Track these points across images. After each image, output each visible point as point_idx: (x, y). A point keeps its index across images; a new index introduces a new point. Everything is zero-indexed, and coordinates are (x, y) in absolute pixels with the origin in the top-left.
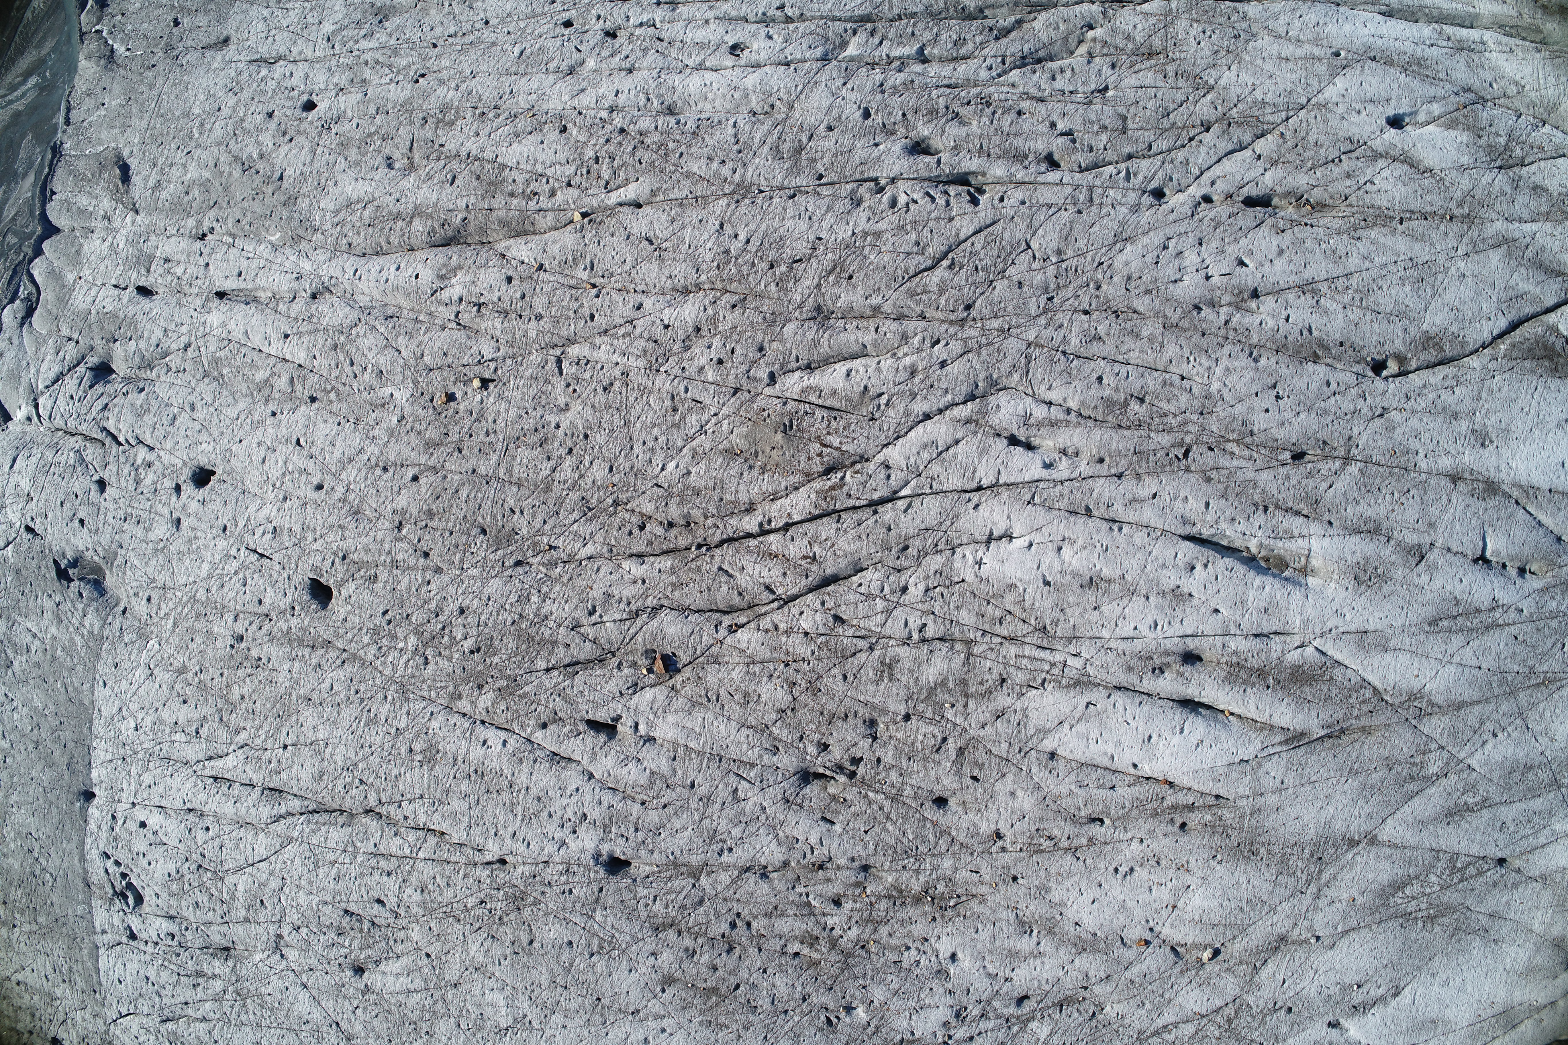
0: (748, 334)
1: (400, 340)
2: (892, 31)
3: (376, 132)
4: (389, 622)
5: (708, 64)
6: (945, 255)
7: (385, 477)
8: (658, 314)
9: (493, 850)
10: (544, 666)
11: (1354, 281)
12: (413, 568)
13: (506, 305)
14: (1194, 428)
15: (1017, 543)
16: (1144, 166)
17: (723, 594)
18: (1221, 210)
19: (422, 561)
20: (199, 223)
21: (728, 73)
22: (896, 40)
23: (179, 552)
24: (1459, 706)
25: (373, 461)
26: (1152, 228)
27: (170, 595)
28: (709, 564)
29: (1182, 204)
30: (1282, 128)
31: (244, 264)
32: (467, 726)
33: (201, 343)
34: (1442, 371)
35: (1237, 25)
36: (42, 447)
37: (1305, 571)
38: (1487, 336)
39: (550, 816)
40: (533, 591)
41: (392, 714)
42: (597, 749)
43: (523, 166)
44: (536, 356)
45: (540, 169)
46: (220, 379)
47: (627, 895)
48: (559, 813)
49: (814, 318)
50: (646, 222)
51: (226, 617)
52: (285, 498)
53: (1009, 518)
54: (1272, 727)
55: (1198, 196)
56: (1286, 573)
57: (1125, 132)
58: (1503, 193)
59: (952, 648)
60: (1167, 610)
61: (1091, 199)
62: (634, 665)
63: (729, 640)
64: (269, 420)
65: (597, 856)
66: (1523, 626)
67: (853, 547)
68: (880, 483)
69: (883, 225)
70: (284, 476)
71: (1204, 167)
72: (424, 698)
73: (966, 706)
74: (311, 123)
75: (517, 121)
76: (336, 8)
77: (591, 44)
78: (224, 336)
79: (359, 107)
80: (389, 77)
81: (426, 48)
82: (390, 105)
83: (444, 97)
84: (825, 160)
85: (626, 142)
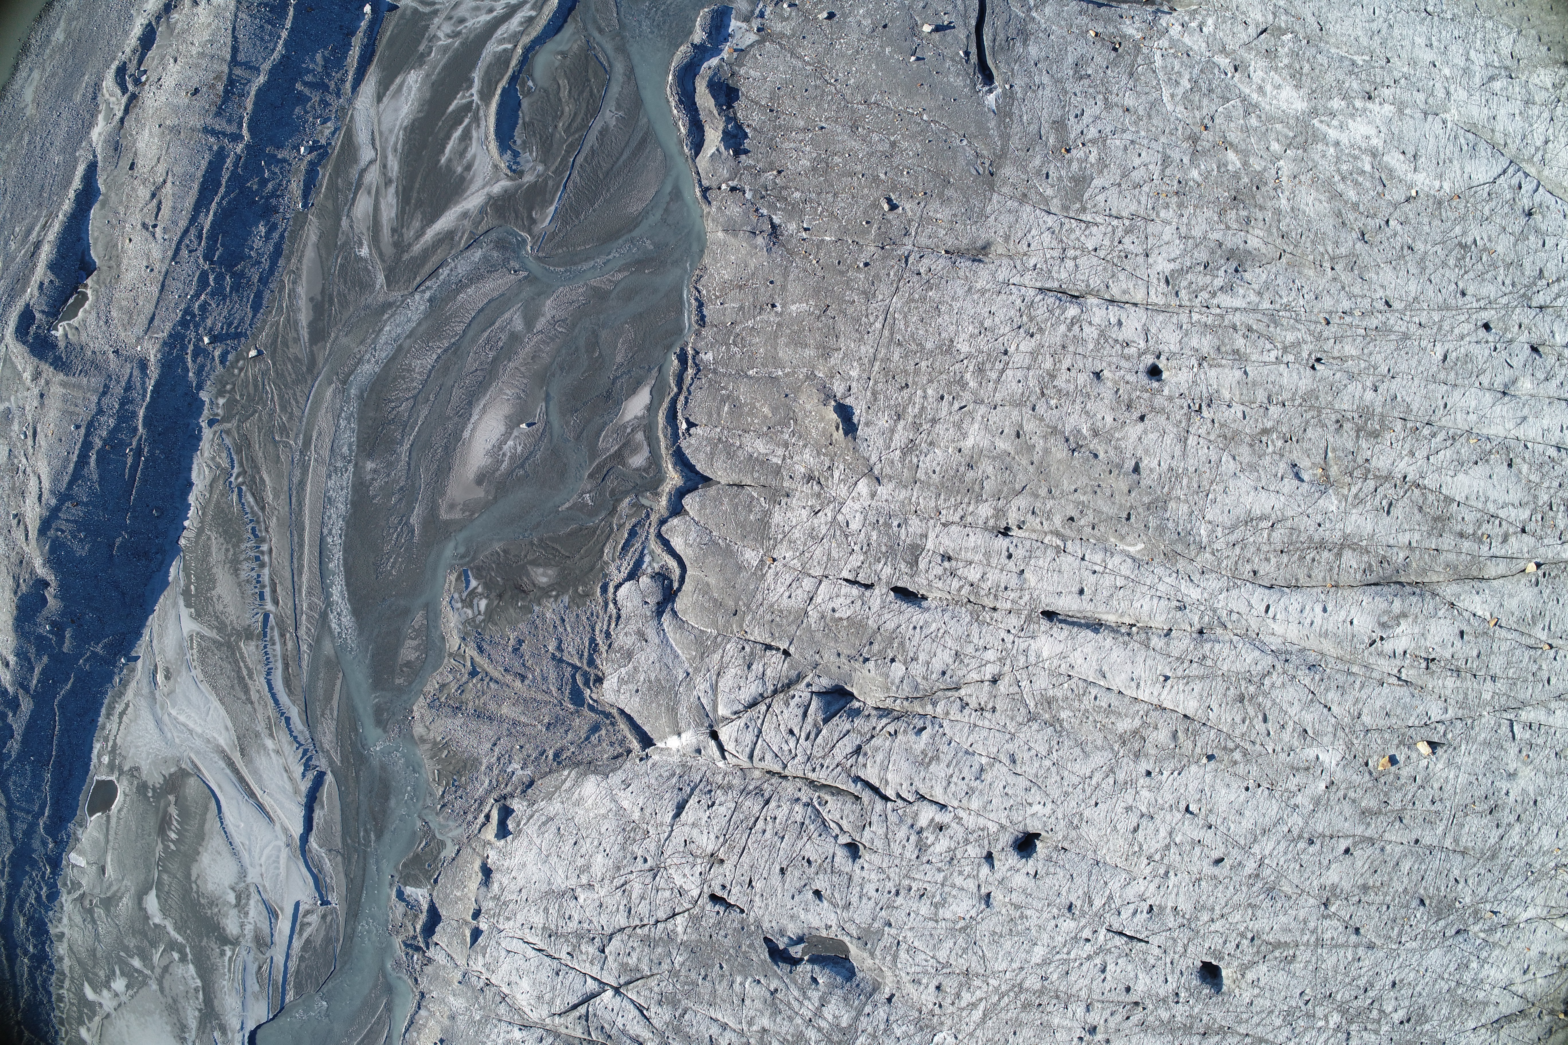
1: (1331, 695)
3: (1275, 429)
4: (1308, 1001)
7: (1311, 850)
13: (1461, 663)
19: (1352, 936)
20: (1000, 513)
23: (995, 933)
25: (1298, 831)
27: (977, 982)
31: (1088, 580)
33: (1022, 674)
40: (1473, 958)
43: (1473, 502)
44: (1488, 719)
45: (1492, 508)
46: (1055, 722)
51: (1076, 1007)
52: (1168, 872)
64: (1143, 780)
70: (1166, 845)
74: (1170, 399)
75: (1458, 445)
76: (1166, 237)
77: (1522, 358)
78: (1063, 670)
79: (1241, 389)
80: (1274, 354)
81: (1316, 322)
82: (1286, 395)
83: (1361, 398)
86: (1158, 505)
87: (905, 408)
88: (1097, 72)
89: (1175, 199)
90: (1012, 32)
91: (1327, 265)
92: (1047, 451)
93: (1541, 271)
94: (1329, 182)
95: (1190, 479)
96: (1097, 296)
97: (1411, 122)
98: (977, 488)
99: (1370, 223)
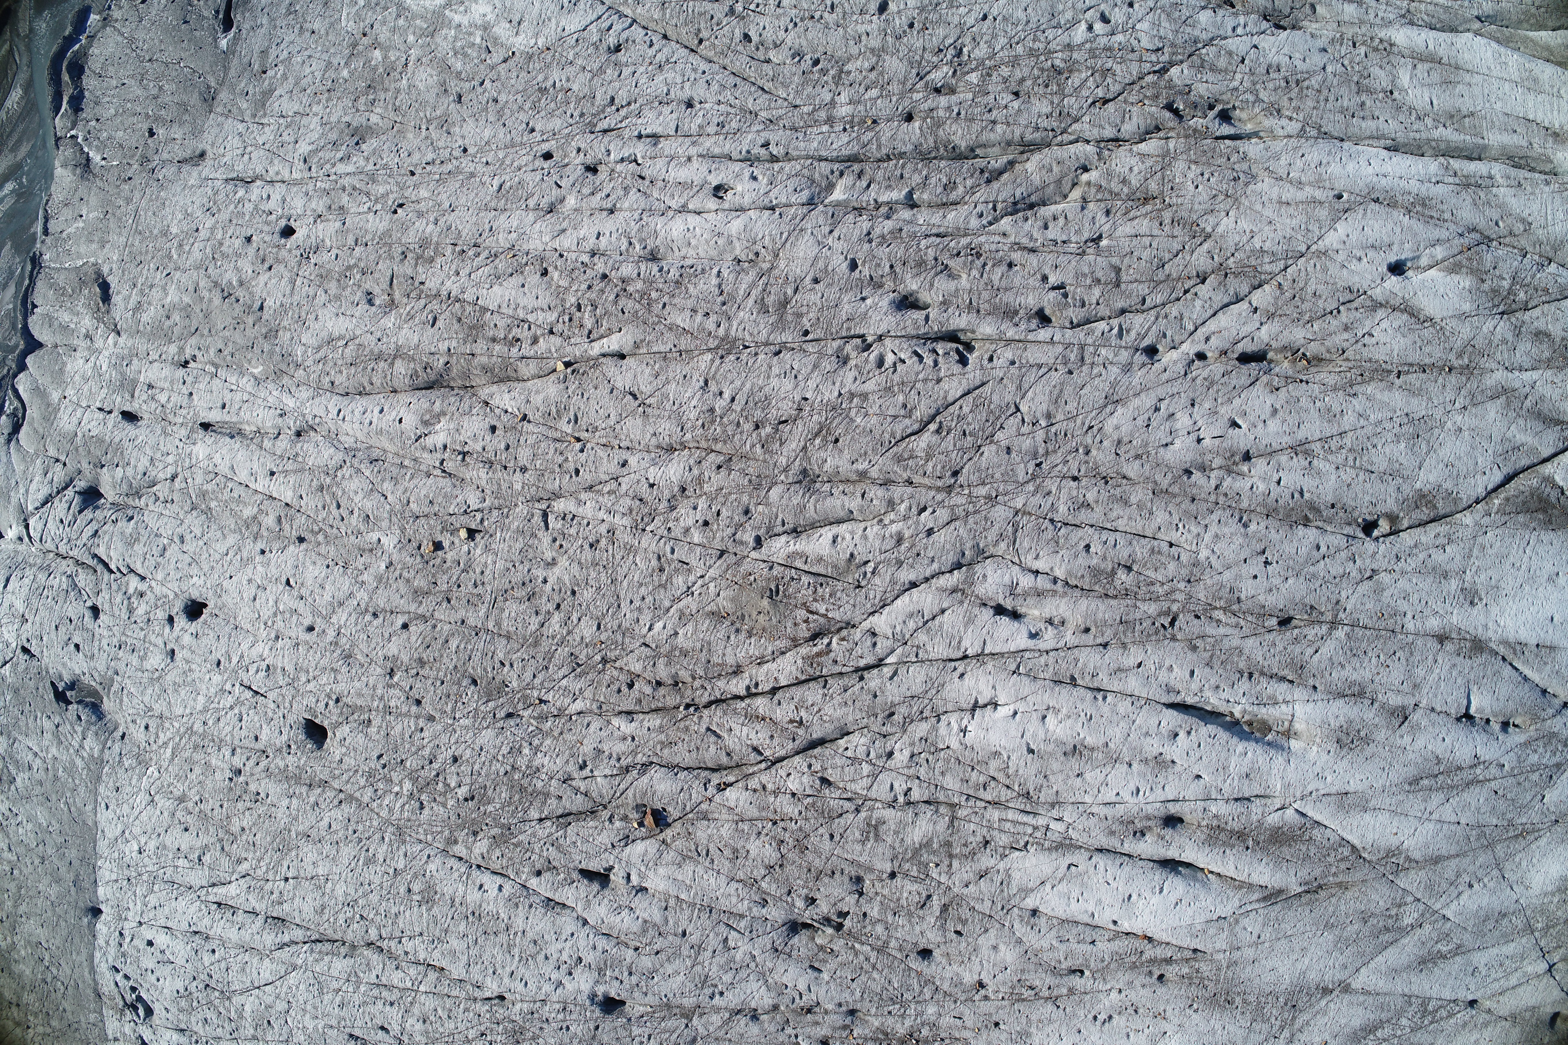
0: (734, 496)
1: (385, 485)
2: (880, 173)
3: (356, 265)
4: (384, 766)
5: (691, 206)
6: (932, 418)
7: (376, 623)
8: (643, 472)
9: (492, 988)
10: (537, 816)
11: (1348, 441)
12: (406, 715)
13: (491, 455)
14: (1180, 597)
15: (1004, 711)
16: (1137, 322)
17: (711, 754)
18: (1215, 368)
19: (414, 708)
20: (181, 349)
21: (711, 216)
22: (885, 184)
23: (175, 683)
24: (1436, 860)
25: (363, 606)
26: (1145, 389)
27: (167, 725)
28: (698, 724)
29: (1175, 362)
30: (1280, 278)
31: (228, 397)
32: (463, 870)
33: (187, 474)
34: (1434, 529)
35: (1236, 167)
36: (34, 569)
37: (1288, 734)
38: (1481, 491)
39: (547, 958)
40: (525, 744)
41: (390, 856)
42: (591, 897)
43: (504, 310)
45: (521, 314)
46: (208, 512)
47: (622, 1033)
48: (555, 956)
49: (800, 482)
50: (630, 375)
51: (223, 750)
52: (277, 638)
53: (994, 687)
54: (1251, 885)
55: (1192, 352)
56: (1269, 737)
57: (1118, 286)
58: (1504, 341)
59: (937, 811)
60: (1149, 777)
61: (1083, 358)
62: (625, 818)
63: (718, 798)
64: (258, 558)
65: (592, 997)
66: (1504, 781)
67: (839, 713)
68: (866, 651)
69: (870, 386)
70: (275, 615)
71: (1199, 322)
72: (420, 841)
73: (950, 866)
74: (290, 251)
75: (498, 261)
76: (312, 127)
77: (572, 179)
78: (210, 469)
79: (337, 237)
80: (368, 206)
81: (404, 175)
82: (368, 238)
83: (423, 231)
84: (811, 315)
85: (608, 289)
86: (271, 334)
87: (138, 280)
89: (326, 95)
91: (424, 127)
92: (210, 301)
93: (612, 98)
96: (260, 179)
98: (170, 333)
99: (467, 85)
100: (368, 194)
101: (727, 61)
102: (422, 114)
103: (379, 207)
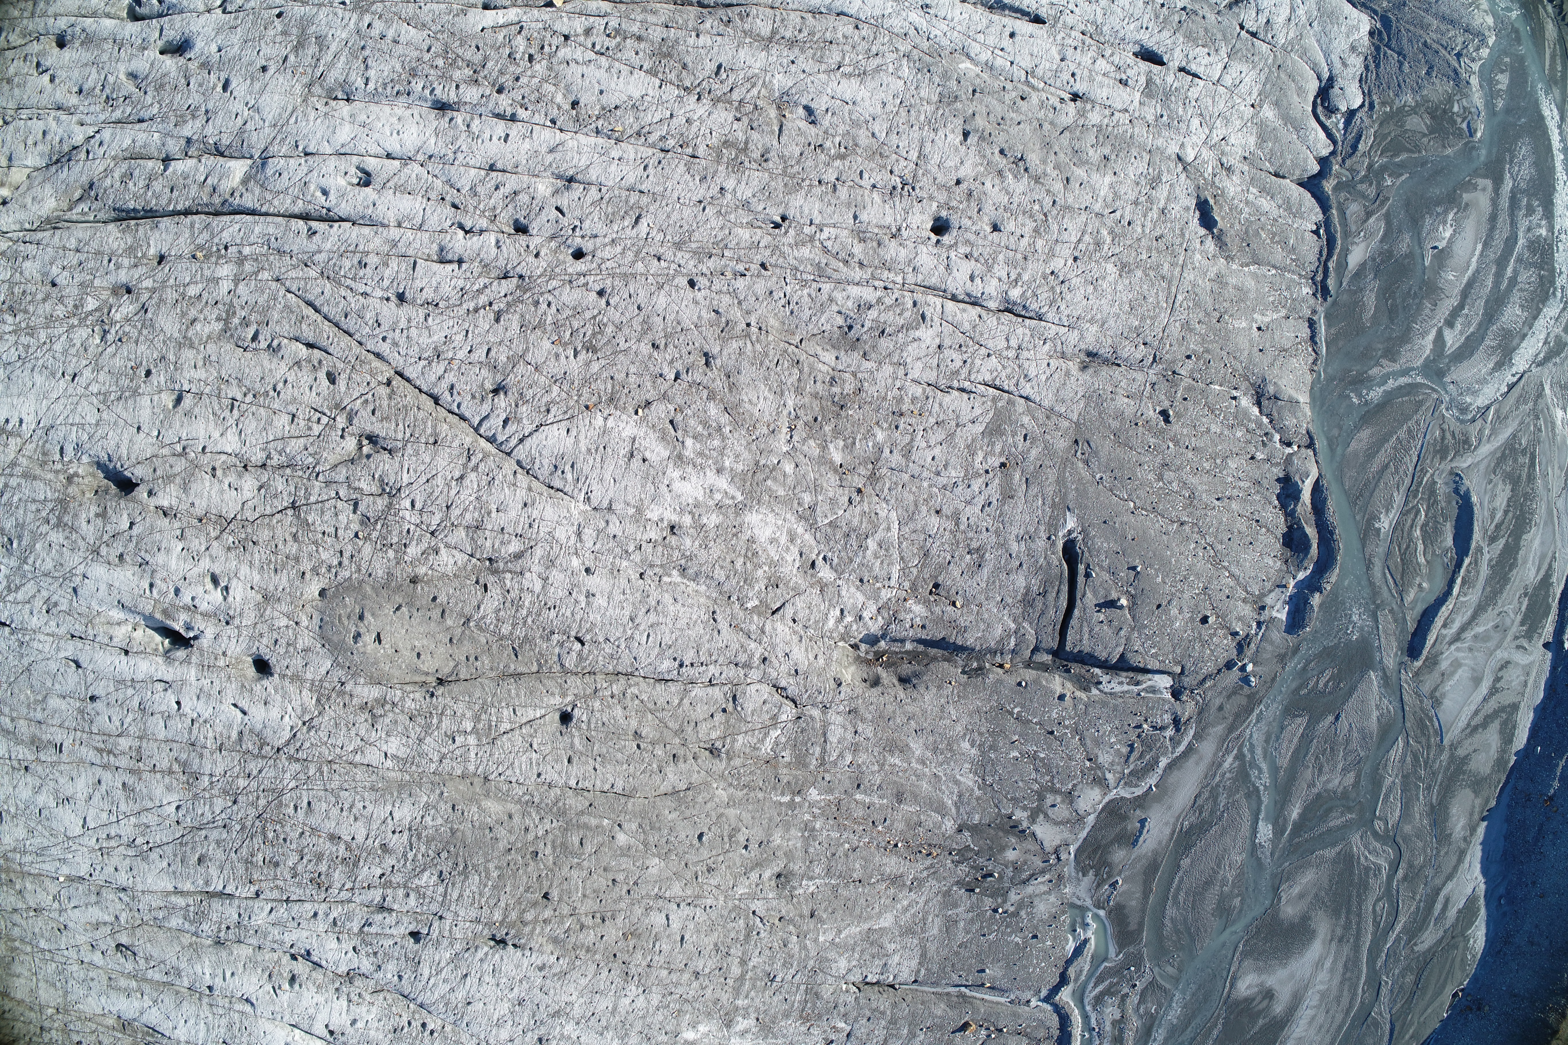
20: (1083, 116)
31: (1007, 44)
74: (931, 198)
75: (636, 127)
76: (919, 365)
77: (543, 217)
79: (863, 201)
80: (824, 235)
81: (776, 266)
82: (818, 190)
83: (739, 182)
84: (271, 33)
85: (495, 74)
86: (947, 99)
87: (1159, 218)
88: (962, 558)
89: (904, 408)
90: (1039, 605)
91: (754, 329)
92: (1044, 162)
93: (497, 320)
94: (736, 424)
95: (917, 118)
96: (988, 310)
97: (630, 498)
98: (1101, 139)
99: (698, 377)
100: (825, 250)
101: (357, 349)
102: (758, 347)
103: (807, 230)
